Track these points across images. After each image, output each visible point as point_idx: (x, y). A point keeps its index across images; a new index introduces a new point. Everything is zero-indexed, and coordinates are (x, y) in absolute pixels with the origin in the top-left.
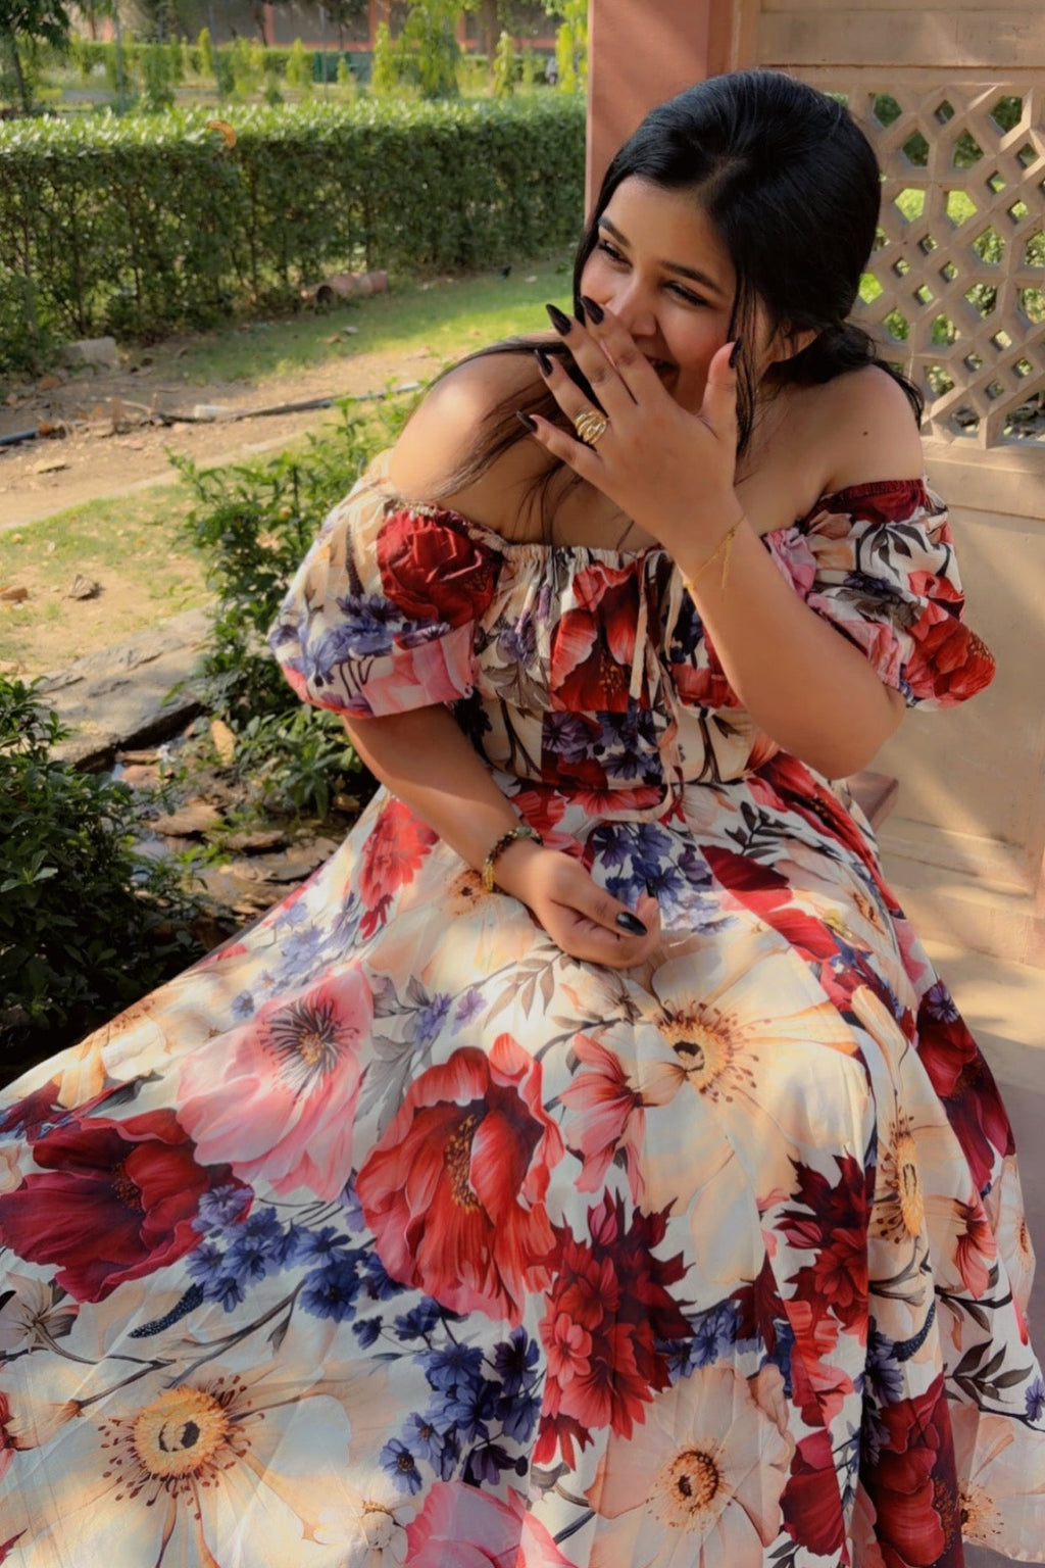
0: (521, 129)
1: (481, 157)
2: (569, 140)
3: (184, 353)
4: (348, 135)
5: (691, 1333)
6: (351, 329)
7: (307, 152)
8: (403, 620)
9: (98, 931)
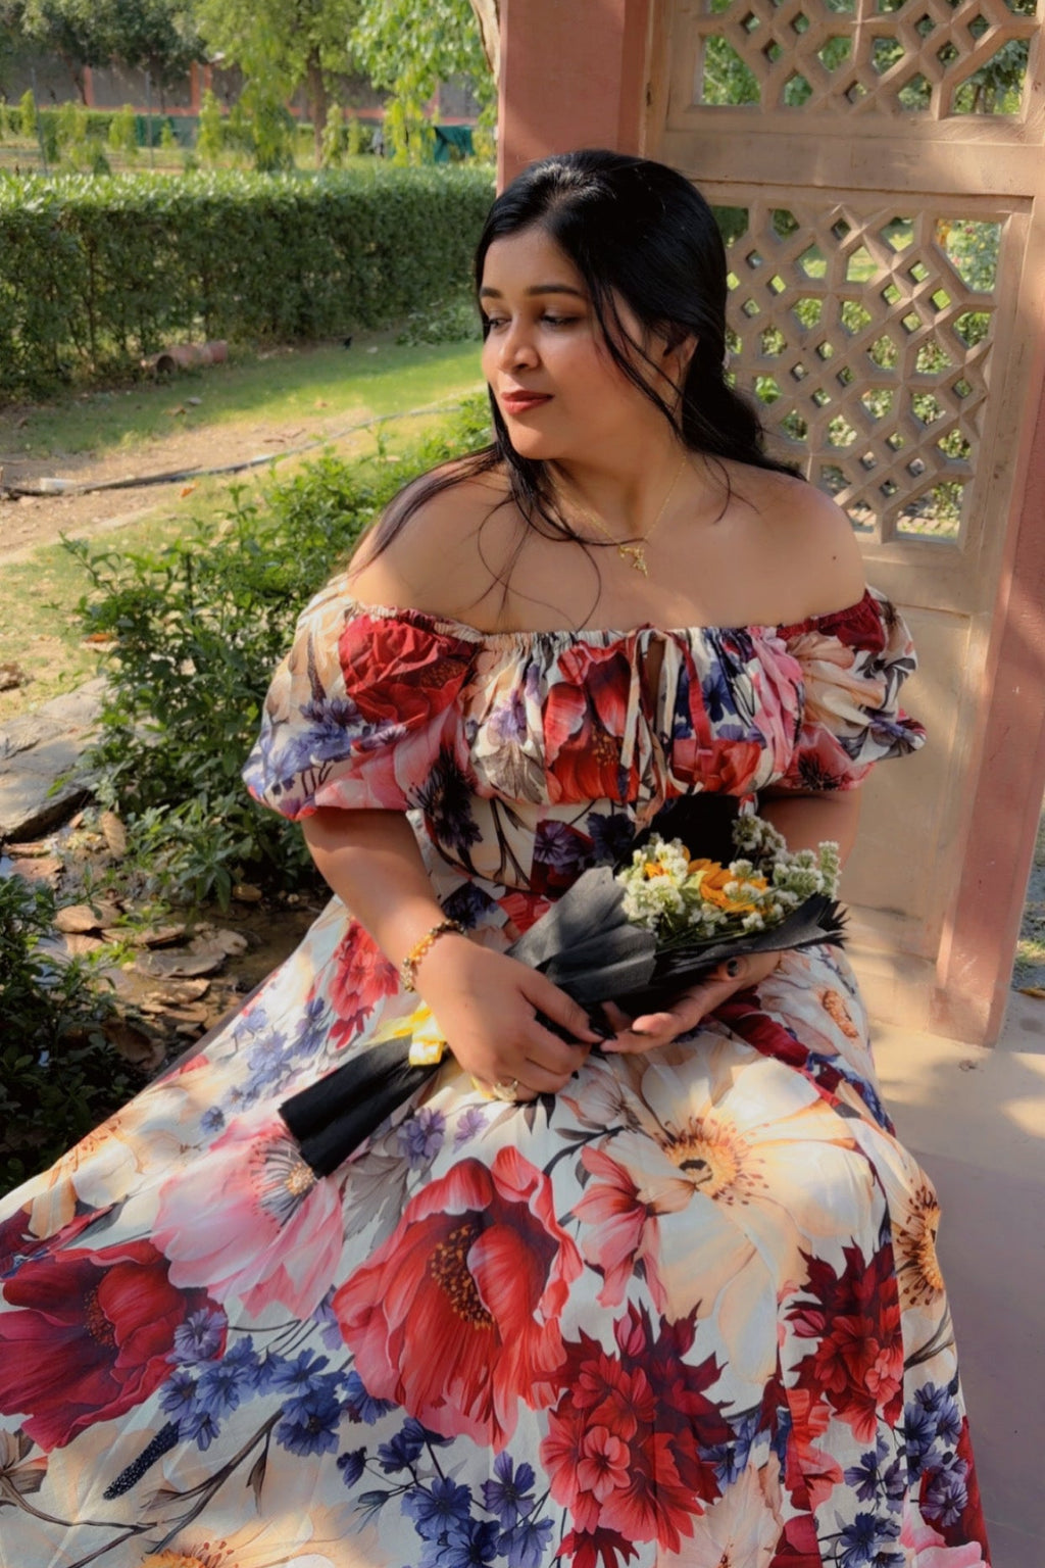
0: (358, 201)
1: (320, 229)
2: (406, 214)
3: (25, 423)
4: (188, 207)
5: (732, 1436)
6: (194, 400)
7: (146, 222)
8: (363, 723)
9: (13, 1038)
